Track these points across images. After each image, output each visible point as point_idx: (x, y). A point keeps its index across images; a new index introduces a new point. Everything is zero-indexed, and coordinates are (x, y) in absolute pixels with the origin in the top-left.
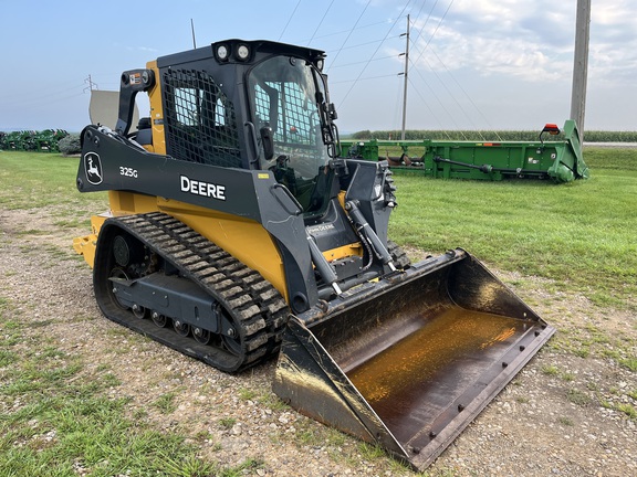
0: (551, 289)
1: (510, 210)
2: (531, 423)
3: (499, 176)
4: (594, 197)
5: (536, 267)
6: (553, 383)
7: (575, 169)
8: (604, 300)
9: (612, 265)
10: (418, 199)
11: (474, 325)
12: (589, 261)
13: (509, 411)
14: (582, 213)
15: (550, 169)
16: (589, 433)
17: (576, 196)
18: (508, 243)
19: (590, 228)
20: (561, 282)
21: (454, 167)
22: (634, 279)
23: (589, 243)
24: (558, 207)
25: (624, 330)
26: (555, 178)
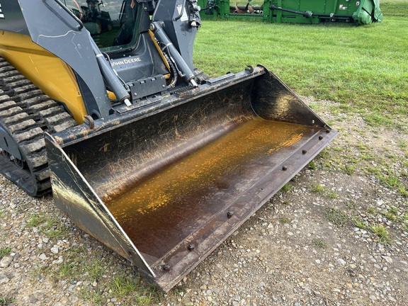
0: (335, 112)
1: (318, 46)
2: (287, 245)
3: (317, 20)
4: (384, 35)
5: (328, 93)
6: (318, 201)
7: (372, 15)
8: (376, 120)
9: (388, 90)
10: (252, 39)
11: (268, 133)
12: (371, 87)
13: (271, 233)
14: (372, 47)
15: (355, 14)
16: (339, 257)
17: (371, 35)
18: (310, 72)
19: (376, 60)
20: (344, 105)
21: (285, 13)
22: (404, 102)
23: (373, 72)
24: (356, 43)
25: (389, 148)
26: (357, 21)
